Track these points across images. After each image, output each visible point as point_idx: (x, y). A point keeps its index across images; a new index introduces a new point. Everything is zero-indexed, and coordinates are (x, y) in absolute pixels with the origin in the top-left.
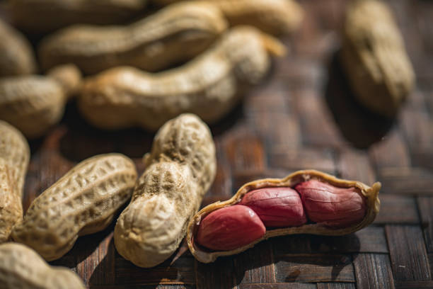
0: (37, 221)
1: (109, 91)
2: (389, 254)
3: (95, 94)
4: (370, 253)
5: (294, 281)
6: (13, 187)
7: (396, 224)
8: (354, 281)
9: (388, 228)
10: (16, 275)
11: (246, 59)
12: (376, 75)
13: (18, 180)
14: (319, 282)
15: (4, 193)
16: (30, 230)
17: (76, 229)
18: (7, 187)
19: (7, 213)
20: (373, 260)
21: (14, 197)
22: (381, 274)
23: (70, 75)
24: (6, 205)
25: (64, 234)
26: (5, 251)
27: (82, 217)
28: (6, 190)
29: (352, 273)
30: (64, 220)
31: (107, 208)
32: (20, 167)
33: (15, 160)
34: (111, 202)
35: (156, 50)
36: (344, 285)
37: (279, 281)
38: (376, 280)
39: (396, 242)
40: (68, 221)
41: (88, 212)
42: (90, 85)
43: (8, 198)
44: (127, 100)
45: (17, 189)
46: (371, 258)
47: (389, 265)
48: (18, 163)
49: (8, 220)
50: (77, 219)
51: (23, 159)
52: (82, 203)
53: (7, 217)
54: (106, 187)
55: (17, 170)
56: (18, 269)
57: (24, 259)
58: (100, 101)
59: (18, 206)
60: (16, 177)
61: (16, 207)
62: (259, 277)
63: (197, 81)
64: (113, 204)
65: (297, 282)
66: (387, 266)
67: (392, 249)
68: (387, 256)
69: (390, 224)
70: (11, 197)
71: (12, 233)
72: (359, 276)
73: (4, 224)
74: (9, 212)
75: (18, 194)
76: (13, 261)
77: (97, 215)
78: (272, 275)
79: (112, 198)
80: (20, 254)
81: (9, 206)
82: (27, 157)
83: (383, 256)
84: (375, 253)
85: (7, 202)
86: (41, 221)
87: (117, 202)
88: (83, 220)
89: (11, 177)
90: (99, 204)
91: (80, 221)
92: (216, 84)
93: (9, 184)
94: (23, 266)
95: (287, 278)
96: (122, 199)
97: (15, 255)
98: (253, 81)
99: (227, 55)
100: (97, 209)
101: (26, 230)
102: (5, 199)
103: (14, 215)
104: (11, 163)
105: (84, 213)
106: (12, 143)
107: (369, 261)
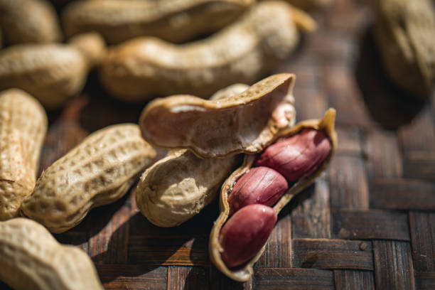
0: (45, 190)
1: (131, 63)
2: (410, 242)
3: (117, 65)
4: (391, 240)
5: (310, 267)
6: (27, 160)
7: (420, 211)
8: (372, 269)
9: (411, 214)
10: (24, 252)
11: (273, 33)
12: (408, 54)
13: (33, 152)
14: (336, 269)
15: (17, 165)
16: (38, 200)
17: (87, 196)
18: (21, 160)
19: (19, 187)
20: (394, 248)
21: (27, 171)
22: (401, 263)
23: (93, 45)
24: (18, 179)
25: (74, 201)
26: (14, 227)
27: (92, 185)
28: (19, 163)
29: (371, 261)
30: (72, 187)
31: (119, 176)
32: (35, 139)
33: (30, 132)
34: (122, 170)
35: (180, 22)
36: (362, 273)
37: (295, 266)
38: (396, 269)
39: (418, 229)
40: (76, 188)
41: (99, 180)
42: (112, 55)
43: (20, 172)
44: (149, 72)
45: (31, 162)
46: (391, 245)
47: (410, 253)
48: (33, 135)
49: (20, 194)
50: (86, 187)
51: (39, 131)
52: (91, 171)
53: (18, 191)
54: (117, 154)
55: (32, 142)
56: (26, 246)
57: (33, 236)
58: (121, 72)
59: (31, 179)
60: (31, 149)
61: (28, 180)
62: (275, 261)
63: (221, 54)
64: (125, 172)
65: (314, 268)
66: (408, 254)
67: (414, 237)
68: (409, 244)
69: (414, 210)
70: (23, 171)
71: (21, 206)
72: (378, 264)
73: (15, 198)
74: (21, 186)
75: (31, 167)
76: (21, 236)
77: (109, 183)
78: (288, 260)
79: (124, 165)
80: (29, 230)
81: (21, 180)
82: (43, 128)
83: (405, 244)
84: (396, 241)
85: (19, 175)
86: (49, 189)
87: (130, 170)
88: (94, 188)
89: (25, 149)
90: (110, 171)
91: (90, 189)
92: (241, 58)
93: (23, 156)
94: (31, 243)
95: (304, 264)
96: (135, 167)
97: (24, 230)
98: (282, 56)
99: (254, 29)
100: (108, 177)
101: (34, 200)
102: (17, 172)
103: (26, 189)
104: (26, 135)
105: (94, 181)
106: (28, 114)
107: (390, 248)
